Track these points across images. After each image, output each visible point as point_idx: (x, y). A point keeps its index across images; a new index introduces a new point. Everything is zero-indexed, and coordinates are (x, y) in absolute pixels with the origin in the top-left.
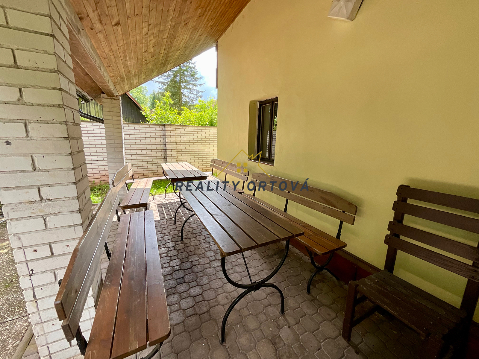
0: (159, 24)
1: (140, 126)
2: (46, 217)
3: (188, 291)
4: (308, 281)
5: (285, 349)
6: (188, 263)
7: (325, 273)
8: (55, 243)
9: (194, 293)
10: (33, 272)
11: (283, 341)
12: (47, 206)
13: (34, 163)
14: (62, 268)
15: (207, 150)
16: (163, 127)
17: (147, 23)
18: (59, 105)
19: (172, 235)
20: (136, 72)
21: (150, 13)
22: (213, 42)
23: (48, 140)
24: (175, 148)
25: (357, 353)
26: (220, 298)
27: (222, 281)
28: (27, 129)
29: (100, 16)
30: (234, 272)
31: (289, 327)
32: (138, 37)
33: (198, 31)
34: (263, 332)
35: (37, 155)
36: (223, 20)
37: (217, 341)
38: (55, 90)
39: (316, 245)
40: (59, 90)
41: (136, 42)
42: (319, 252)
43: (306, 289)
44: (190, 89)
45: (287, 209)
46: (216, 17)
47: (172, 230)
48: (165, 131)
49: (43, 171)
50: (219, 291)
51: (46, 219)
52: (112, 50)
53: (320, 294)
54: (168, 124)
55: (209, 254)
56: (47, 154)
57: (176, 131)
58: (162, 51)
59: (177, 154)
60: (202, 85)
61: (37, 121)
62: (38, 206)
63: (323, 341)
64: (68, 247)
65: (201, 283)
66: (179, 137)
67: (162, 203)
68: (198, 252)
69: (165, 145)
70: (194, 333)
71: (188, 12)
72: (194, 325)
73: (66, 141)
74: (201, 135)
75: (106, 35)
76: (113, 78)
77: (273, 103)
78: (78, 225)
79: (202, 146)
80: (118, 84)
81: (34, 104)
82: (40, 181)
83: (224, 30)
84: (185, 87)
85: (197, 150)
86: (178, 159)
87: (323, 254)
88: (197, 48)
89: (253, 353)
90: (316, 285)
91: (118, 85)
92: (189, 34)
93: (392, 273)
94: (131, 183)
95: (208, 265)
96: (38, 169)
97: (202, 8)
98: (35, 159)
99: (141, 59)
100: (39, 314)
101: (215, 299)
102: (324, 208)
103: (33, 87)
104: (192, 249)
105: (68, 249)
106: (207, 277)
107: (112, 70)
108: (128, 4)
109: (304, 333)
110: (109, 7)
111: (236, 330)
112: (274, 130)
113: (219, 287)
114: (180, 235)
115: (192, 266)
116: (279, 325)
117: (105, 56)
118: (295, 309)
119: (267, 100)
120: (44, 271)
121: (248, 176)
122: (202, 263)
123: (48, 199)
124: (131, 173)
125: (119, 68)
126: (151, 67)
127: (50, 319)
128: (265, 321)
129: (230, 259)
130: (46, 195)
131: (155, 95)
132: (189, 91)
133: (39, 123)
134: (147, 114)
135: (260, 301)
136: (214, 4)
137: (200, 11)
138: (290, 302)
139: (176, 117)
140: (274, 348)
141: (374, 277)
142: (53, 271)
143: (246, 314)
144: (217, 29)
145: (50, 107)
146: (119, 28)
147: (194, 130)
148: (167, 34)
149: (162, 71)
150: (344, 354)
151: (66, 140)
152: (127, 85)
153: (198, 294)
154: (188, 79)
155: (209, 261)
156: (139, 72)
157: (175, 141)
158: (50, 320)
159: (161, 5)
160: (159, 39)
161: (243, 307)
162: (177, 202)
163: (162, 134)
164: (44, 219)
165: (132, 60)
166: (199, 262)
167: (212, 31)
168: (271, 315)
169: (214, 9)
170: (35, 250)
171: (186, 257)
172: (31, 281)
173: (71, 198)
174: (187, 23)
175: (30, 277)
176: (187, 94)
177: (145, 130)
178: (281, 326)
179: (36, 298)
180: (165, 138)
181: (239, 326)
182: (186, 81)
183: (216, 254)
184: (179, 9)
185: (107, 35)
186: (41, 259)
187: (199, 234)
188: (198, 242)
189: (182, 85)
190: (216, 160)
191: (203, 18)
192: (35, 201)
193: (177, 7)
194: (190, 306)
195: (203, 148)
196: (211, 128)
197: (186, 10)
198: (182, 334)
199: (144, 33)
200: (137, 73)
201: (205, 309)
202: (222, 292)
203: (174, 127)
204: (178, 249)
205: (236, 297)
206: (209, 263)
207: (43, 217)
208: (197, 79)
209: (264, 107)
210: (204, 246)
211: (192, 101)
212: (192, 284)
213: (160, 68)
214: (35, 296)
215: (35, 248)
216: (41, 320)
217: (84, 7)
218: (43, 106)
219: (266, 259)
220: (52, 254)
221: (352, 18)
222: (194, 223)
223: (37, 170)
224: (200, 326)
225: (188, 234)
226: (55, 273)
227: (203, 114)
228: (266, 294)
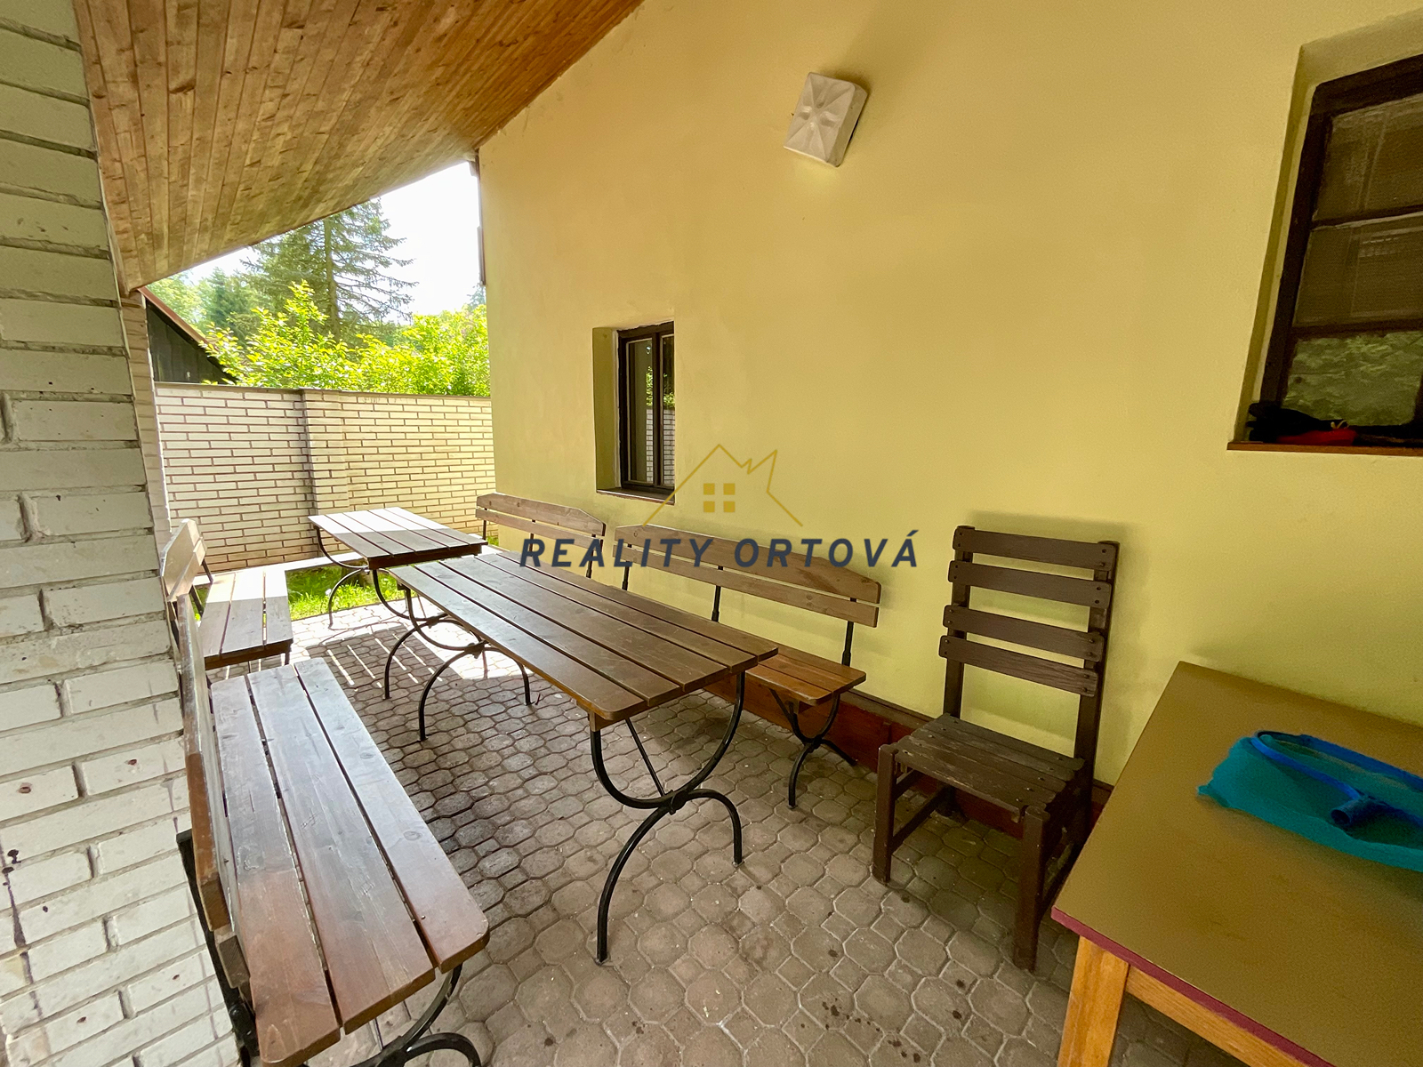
0: (314, 95)
1: (205, 394)
2: (63, 681)
3: (475, 867)
4: (788, 782)
5: (757, 933)
6: (457, 796)
7: (823, 756)
8: (91, 759)
9: (494, 870)
10: (16, 858)
11: (749, 919)
12: (68, 648)
13: (27, 520)
14: (112, 835)
15: (452, 469)
16: (296, 398)
17: (279, 91)
18: (110, 348)
19: (386, 731)
20: (206, 219)
21: (295, 67)
22: (464, 151)
23: (73, 448)
24: (345, 466)
25: (906, 900)
26: (572, 863)
27: (570, 824)
28: (7, 419)
29: (136, 66)
30: (599, 795)
31: (759, 888)
32: (241, 126)
33: (427, 120)
34: (700, 914)
35: (37, 494)
36: (501, 97)
37: (587, 963)
38: (98, 305)
39: (801, 684)
40: (112, 307)
41: (230, 137)
42: (809, 697)
43: (787, 800)
44: (367, 272)
45: (718, 613)
46: (482, 88)
47: (381, 716)
48: (303, 410)
49: (57, 540)
50: (567, 848)
51: (61, 686)
52: (145, 156)
53: (818, 803)
54: (315, 390)
55: (514, 763)
56: (70, 489)
57: (343, 410)
58: (308, 167)
59: (351, 484)
60: (409, 262)
61: (39, 395)
62: (37, 647)
63: (837, 895)
64: (135, 767)
65: (511, 839)
66: (357, 429)
67: (324, 644)
68: (485, 762)
69: (307, 455)
70: (518, 961)
71: (406, 71)
72: (514, 943)
73: (129, 450)
74: (429, 423)
75: (139, 115)
76: (125, 236)
77: (661, 337)
78: (165, 696)
79: (434, 456)
80: (135, 253)
81: (30, 345)
82: (44, 571)
83: (502, 122)
84: (348, 265)
85: (420, 470)
86: (355, 501)
87: (820, 701)
88: (415, 162)
89: (683, 962)
90: (806, 787)
91: (136, 256)
92: (399, 125)
93: (959, 717)
94: (205, 588)
95: (520, 792)
96: (40, 535)
97: (447, 65)
98: (31, 505)
99: (233, 183)
100: (33, 995)
101: (561, 870)
102: (809, 598)
103: (32, 296)
104: (462, 757)
105: (134, 771)
106: (522, 821)
107: (127, 214)
108: (235, 40)
109: (793, 892)
110: (173, 44)
111: (631, 927)
112: (665, 408)
113: (563, 839)
114: (416, 725)
115: (471, 801)
116: (735, 890)
117: (120, 171)
118: (768, 847)
119: (640, 328)
120: (55, 851)
121: (603, 535)
122: (502, 790)
123: (70, 626)
124: (200, 553)
125: (155, 208)
126: (261, 206)
127: (72, 1004)
128: (700, 890)
129: (580, 766)
130: (65, 614)
131: (222, 284)
132: (362, 278)
133: (47, 400)
134: (226, 354)
135: (679, 848)
136: (482, 59)
137: (439, 72)
138: (752, 835)
139: (342, 366)
140: (732, 939)
141: (926, 731)
142: (83, 848)
143: (651, 886)
144: (480, 117)
145: (83, 353)
146: (188, 100)
147: (406, 408)
148: (333, 121)
149: (295, 221)
150: (880, 909)
151: (131, 448)
152: (167, 256)
153: (508, 867)
154: (356, 239)
155: (519, 781)
156: (218, 222)
157: (342, 444)
158: (69, 1008)
159: (330, 50)
160: (305, 135)
161: (639, 871)
162: (376, 633)
163: (293, 421)
164: (56, 687)
165: (204, 187)
166: (492, 788)
167: (467, 123)
168: (712, 872)
169: (480, 69)
170: (24, 788)
171: (449, 781)
172: (9, 888)
173: (143, 617)
174: (397, 99)
175: (6, 876)
176: (355, 289)
177: (226, 407)
178: (740, 891)
179: (24, 941)
180: (306, 432)
181: (636, 915)
182: (348, 247)
183: (538, 759)
184: (382, 63)
185: (142, 115)
186: (44, 814)
187: (474, 715)
188: (475, 739)
189: (334, 257)
190: (493, 495)
191: (447, 89)
192: (29, 633)
193: (376, 59)
194: (493, 903)
195: (439, 463)
196: (462, 402)
197: (400, 67)
198: (485, 974)
199: (263, 115)
200: (209, 223)
201: (537, 900)
202: (574, 850)
203: (338, 398)
204: (416, 764)
205: (616, 854)
206: (521, 787)
207: (53, 681)
208: (388, 243)
209: (632, 347)
210: (495, 744)
211: (376, 312)
212: (481, 849)
213: (291, 211)
214: (19, 938)
215: (24, 780)
216: (40, 1014)
217: (94, 38)
218: (62, 350)
219: (678, 748)
220: (81, 792)
221: (836, 160)
222: (451, 688)
223: (35, 538)
224: (533, 942)
225: (438, 718)
226: (89, 853)
227: (433, 357)
228: (693, 830)
